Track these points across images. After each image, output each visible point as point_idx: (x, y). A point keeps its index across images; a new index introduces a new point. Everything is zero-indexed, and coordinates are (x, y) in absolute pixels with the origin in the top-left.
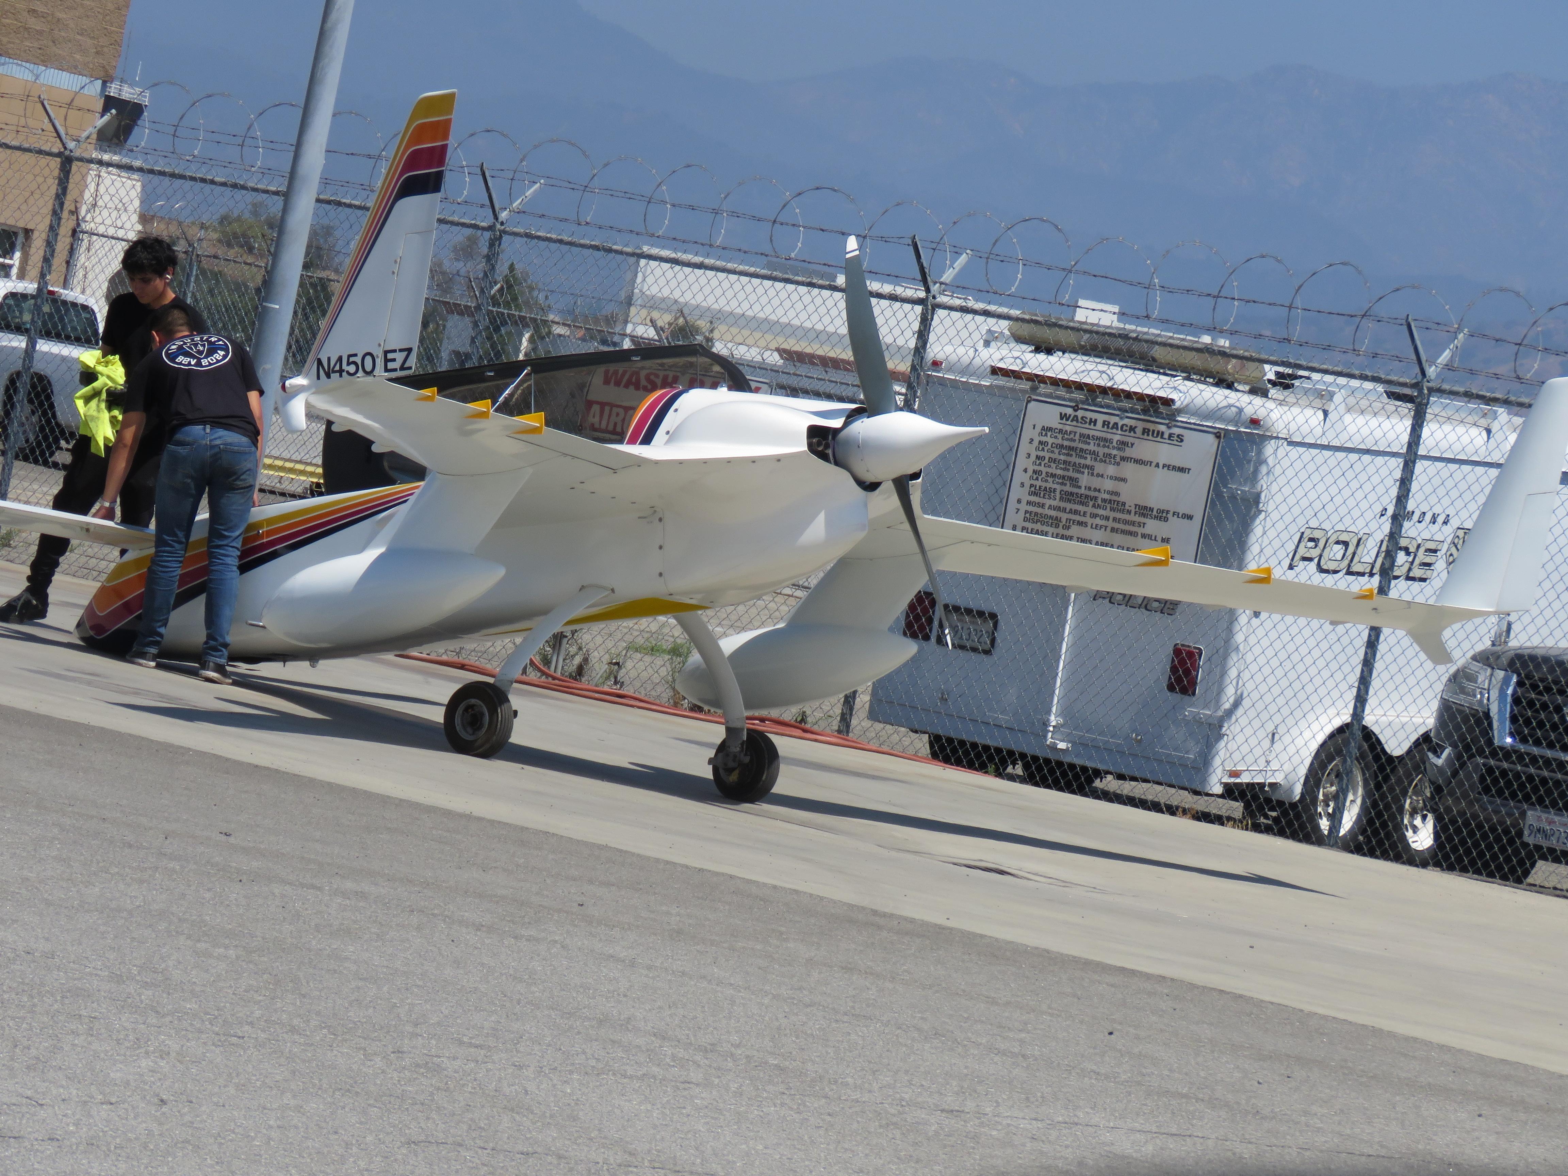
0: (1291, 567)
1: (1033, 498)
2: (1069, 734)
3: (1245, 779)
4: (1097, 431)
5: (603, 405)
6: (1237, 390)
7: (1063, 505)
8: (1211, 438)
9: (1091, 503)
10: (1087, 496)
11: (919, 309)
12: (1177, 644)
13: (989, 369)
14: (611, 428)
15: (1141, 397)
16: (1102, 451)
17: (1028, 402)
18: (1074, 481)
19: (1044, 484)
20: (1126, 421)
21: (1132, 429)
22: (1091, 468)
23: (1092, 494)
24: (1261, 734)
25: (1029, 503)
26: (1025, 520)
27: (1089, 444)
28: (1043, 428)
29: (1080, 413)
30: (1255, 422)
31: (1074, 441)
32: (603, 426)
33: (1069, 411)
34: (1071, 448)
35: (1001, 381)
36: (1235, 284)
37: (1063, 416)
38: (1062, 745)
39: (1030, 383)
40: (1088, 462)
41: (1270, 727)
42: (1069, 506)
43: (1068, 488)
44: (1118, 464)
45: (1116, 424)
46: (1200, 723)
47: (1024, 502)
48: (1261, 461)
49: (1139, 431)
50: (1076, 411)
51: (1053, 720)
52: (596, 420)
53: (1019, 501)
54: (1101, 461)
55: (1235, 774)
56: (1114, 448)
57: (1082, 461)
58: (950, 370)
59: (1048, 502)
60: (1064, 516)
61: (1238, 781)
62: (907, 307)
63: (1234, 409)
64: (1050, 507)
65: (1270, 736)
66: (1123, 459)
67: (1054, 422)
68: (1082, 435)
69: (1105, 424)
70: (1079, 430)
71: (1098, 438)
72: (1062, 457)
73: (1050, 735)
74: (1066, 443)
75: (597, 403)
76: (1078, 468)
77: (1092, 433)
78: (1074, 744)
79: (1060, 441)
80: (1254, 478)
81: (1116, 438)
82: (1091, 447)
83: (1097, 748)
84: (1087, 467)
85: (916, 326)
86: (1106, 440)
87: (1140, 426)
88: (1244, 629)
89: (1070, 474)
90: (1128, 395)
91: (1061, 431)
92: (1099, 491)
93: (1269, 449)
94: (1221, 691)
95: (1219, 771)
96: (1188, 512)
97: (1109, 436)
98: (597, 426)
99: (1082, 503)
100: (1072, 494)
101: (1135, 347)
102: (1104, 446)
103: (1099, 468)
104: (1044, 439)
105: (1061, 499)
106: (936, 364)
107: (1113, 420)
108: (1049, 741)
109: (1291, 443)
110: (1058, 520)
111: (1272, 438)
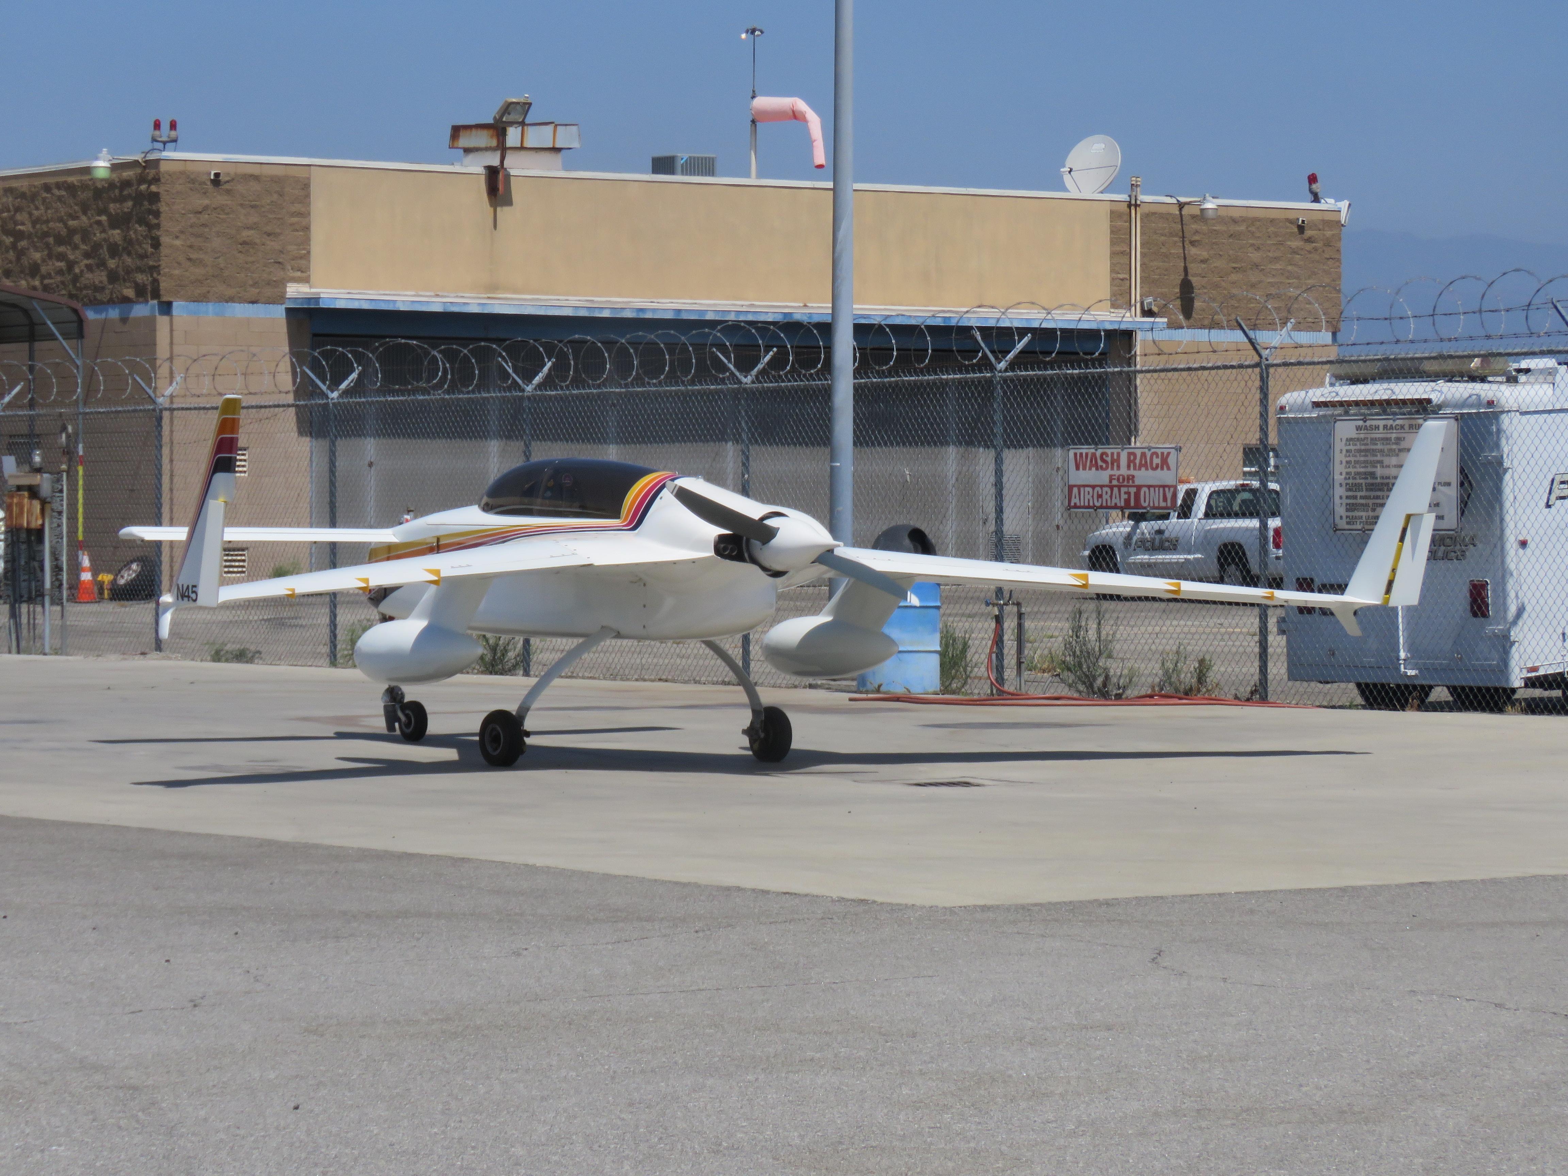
0: (1548, 506)
1: (1350, 493)
2: (1417, 664)
3: (1541, 672)
4: (1379, 434)
5: (1079, 487)
6: (1490, 382)
7: (1368, 494)
8: (1452, 421)
9: (1385, 488)
10: (1382, 484)
11: (1257, 370)
12: (1473, 581)
13: (1310, 405)
14: (1086, 504)
15: (1412, 402)
16: (1386, 448)
17: (1335, 422)
18: (1373, 475)
19: (1354, 481)
20: (1398, 422)
21: (1402, 427)
22: (1381, 462)
23: (1386, 481)
24: (1555, 637)
25: (1347, 497)
26: (1347, 510)
27: (1377, 444)
28: (1347, 440)
29: (1368, 423)
30: (1490, 403)
31: (1367, 444)
32: (1082, 504)
33: (1361, 423)
34: (1366, 451)
35: (1322, 412)
36: (1459, 303)
37: (1358, 428)
38: (1411, 673)
39: (1342, 408)
40: (1379, 458)
41: (1560, 631)
42: (1372, 494)
43: (1370, 481)
44: (1397, 455)
45: (1391, 425)
46: (1496, 635)
47: (1344, 497)
48: (1499, 431)
49: (1406, 427)
50: (1365, 422)
51: (1402, 655)
52: (1077, 501)
53: (1341, 497)
54: (1387, 455)
55: (1534, 669)
56: (1393, 444)
57: (1375, 458)
58: (1290, 411)
59: (1359, 494)
60: (1371, 502)
61: (1537, 674)
62: (1250, 370)
63: (1474, 397)
64: (1362, 497)
65: (1561, 637)
66: (1400, 450)
67: (1353, 434)
68: (1372, 439)
69: (1385, 427)
70: (1369, 436)
71: (1383, 439)
72: (1362, 459)
73: (1402, 666)
74: (1363, 447)
75: (1075, 486)
76: (1374, 464)
77: (1378, 436)
78: (1420, 670)
79: (1358, 447)
80: (1497, 446)
81: (1394, 436)
82: (1379, 447)
83: (1436, 670)
84: (1378, 462)
85: (1258, 383)
86: (1387, 439)
87: (1406, 423)
88: (1514, 560)
89: (1370, 469)
90: (1404, 402)
91: (1358, 439)
92: (1389, 478)
93: (1505, 419)
94: (1506, 610)
95: (1516, 670)
96: (1447, 480)
97: (1388, 436)
98: (1078, 504)
99: (1380, 490)
100: (1372, 484)
101: (1394, 366)
102: (1387, 444)
103: (1387, 461)
104: (1349, 448)
105: (1367, 490)
106: (1282, 408)
107: (1390, 422)
108: (1402, 669)
109: (1523, 413)
110: (1367, 505)
111: (1503, 412)
